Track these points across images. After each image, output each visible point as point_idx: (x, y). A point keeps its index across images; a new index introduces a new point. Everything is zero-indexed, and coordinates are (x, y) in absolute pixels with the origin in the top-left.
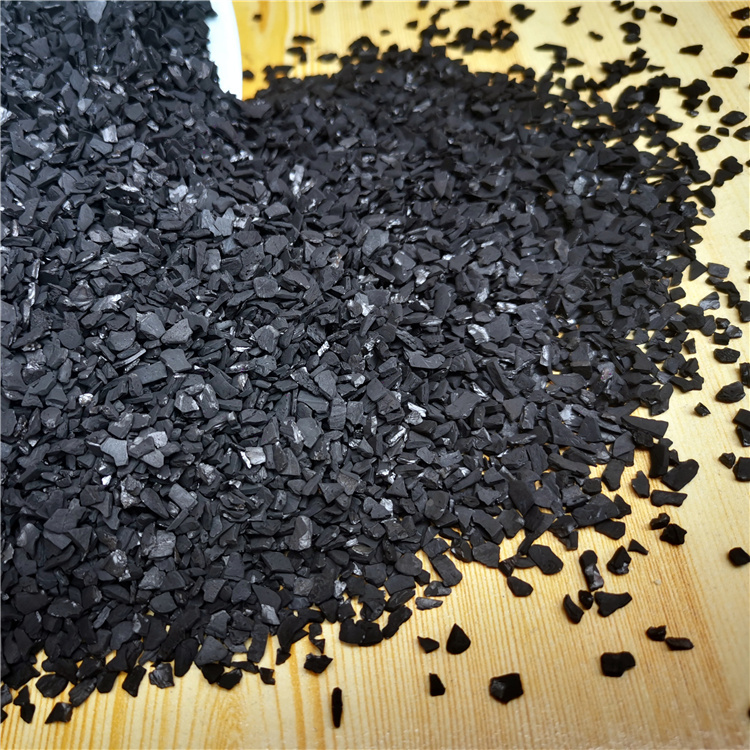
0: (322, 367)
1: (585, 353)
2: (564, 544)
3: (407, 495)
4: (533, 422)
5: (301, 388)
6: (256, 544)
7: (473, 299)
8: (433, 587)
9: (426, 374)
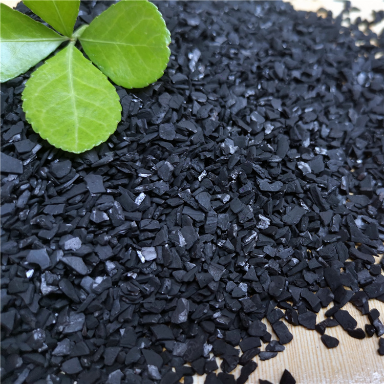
0: (201, 189)
1: (370, 182)
2: (360, 311)
3: (258, 279)
4: (338, 227)
5: (185, 204)
6: (146, 320)
7: (300, 145)
8: (272, 345)
9: (271, 194)
